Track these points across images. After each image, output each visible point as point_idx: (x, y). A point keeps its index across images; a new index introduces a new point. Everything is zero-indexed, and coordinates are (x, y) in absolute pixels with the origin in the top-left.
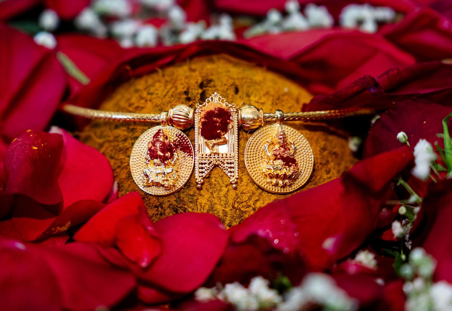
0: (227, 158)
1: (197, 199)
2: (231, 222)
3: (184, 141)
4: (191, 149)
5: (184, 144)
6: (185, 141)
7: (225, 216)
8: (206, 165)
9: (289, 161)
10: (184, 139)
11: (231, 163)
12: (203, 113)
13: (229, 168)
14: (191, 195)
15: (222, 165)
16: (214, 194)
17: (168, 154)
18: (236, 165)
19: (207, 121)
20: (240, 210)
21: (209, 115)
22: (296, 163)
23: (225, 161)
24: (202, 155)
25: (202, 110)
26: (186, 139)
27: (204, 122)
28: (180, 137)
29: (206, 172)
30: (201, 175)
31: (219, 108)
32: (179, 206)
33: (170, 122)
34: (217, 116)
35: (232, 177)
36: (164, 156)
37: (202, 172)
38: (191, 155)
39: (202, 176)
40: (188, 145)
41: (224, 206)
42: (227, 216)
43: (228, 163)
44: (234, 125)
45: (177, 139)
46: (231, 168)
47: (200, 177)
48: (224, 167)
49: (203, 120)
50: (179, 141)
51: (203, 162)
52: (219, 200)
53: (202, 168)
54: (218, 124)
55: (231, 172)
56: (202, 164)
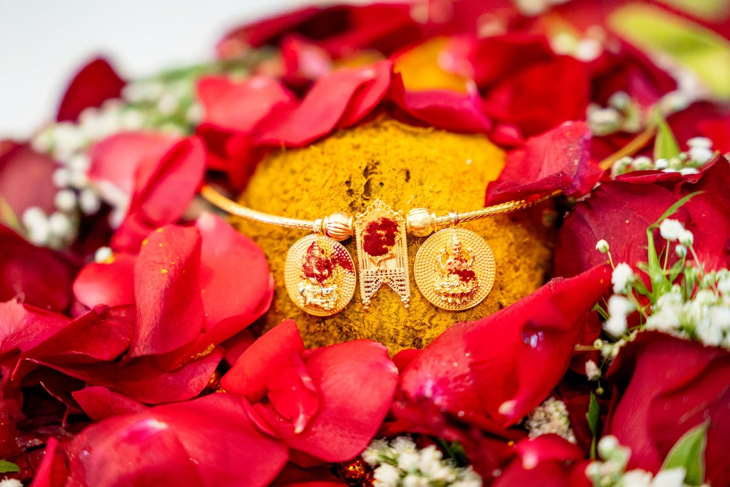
0: (396, 275)
1: (364, 317)
2: (403, 341)
3: (343, 254)
4: (352, 265)
5: (343, 258)
6: (345, 255)
7: (396, 335)
8: (373, 283)
9: (466, 275)
10: (343, 252)
11: (401, 280)
12: (365, 225)
13: (399, 286)
14: (356, 312)
15: (391, 282)
16: (383, 311)
17: (326, 272)
18: (407, 282)
19: (370, 235)
20: (413, 329)
21: (373, 227)
22: (475, 276)
23: (395, 278)
24: (368, 272)
25: (363, 221)
26: (345, 252)
27: (366, 236)
28: (338, 249)
29: (373, 291)
30: (367, 294)
31: (383, 218)
32: (343, 324)
33: (325, 232)
34: (381, 227)
35: (403, 297)
36: (321, 275)
37: (369, 292)
38: (352, 272)
39: (369, 296)
40: (348, 260)
41: (395, 324)
42: (399, 335)
43: (397, 280)
44: (401, 236)
45: (335, 252)
46: (401, 285)
47: (366, 297)
48: (394, 285)
49: (365, 234)
50: (337, 255)
51: (369, 280)
52: (389, 318)
53: (368, 287)
54: (382, 238)
55: (402, 290)
56: (368, 282)
